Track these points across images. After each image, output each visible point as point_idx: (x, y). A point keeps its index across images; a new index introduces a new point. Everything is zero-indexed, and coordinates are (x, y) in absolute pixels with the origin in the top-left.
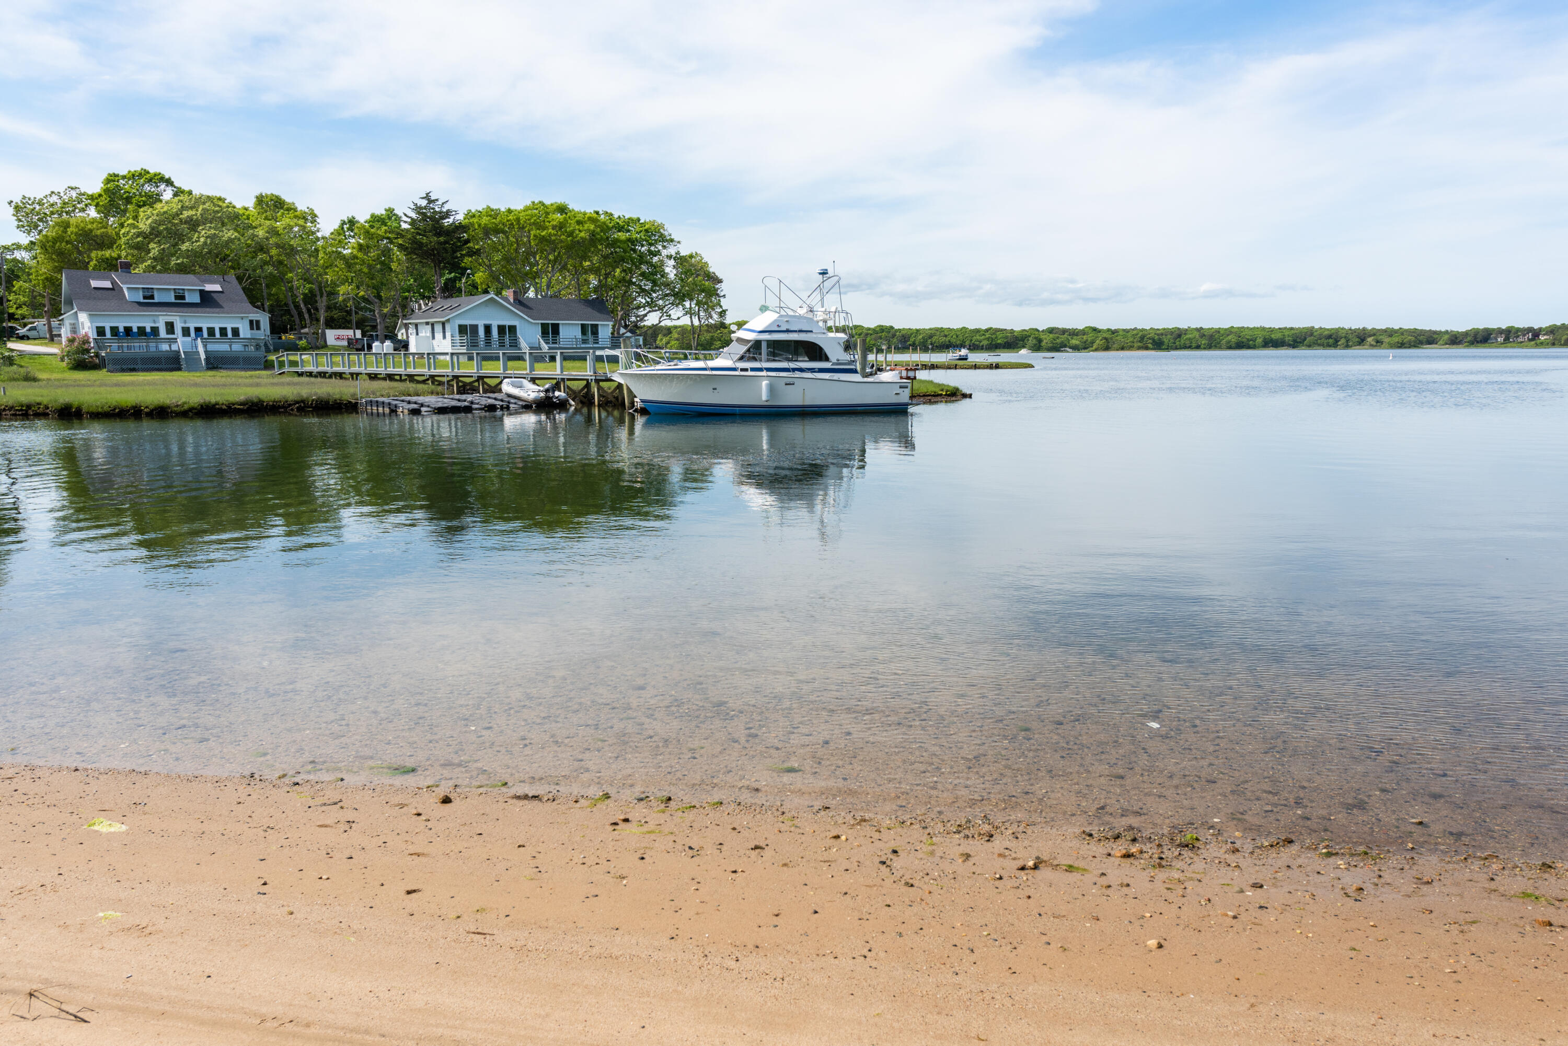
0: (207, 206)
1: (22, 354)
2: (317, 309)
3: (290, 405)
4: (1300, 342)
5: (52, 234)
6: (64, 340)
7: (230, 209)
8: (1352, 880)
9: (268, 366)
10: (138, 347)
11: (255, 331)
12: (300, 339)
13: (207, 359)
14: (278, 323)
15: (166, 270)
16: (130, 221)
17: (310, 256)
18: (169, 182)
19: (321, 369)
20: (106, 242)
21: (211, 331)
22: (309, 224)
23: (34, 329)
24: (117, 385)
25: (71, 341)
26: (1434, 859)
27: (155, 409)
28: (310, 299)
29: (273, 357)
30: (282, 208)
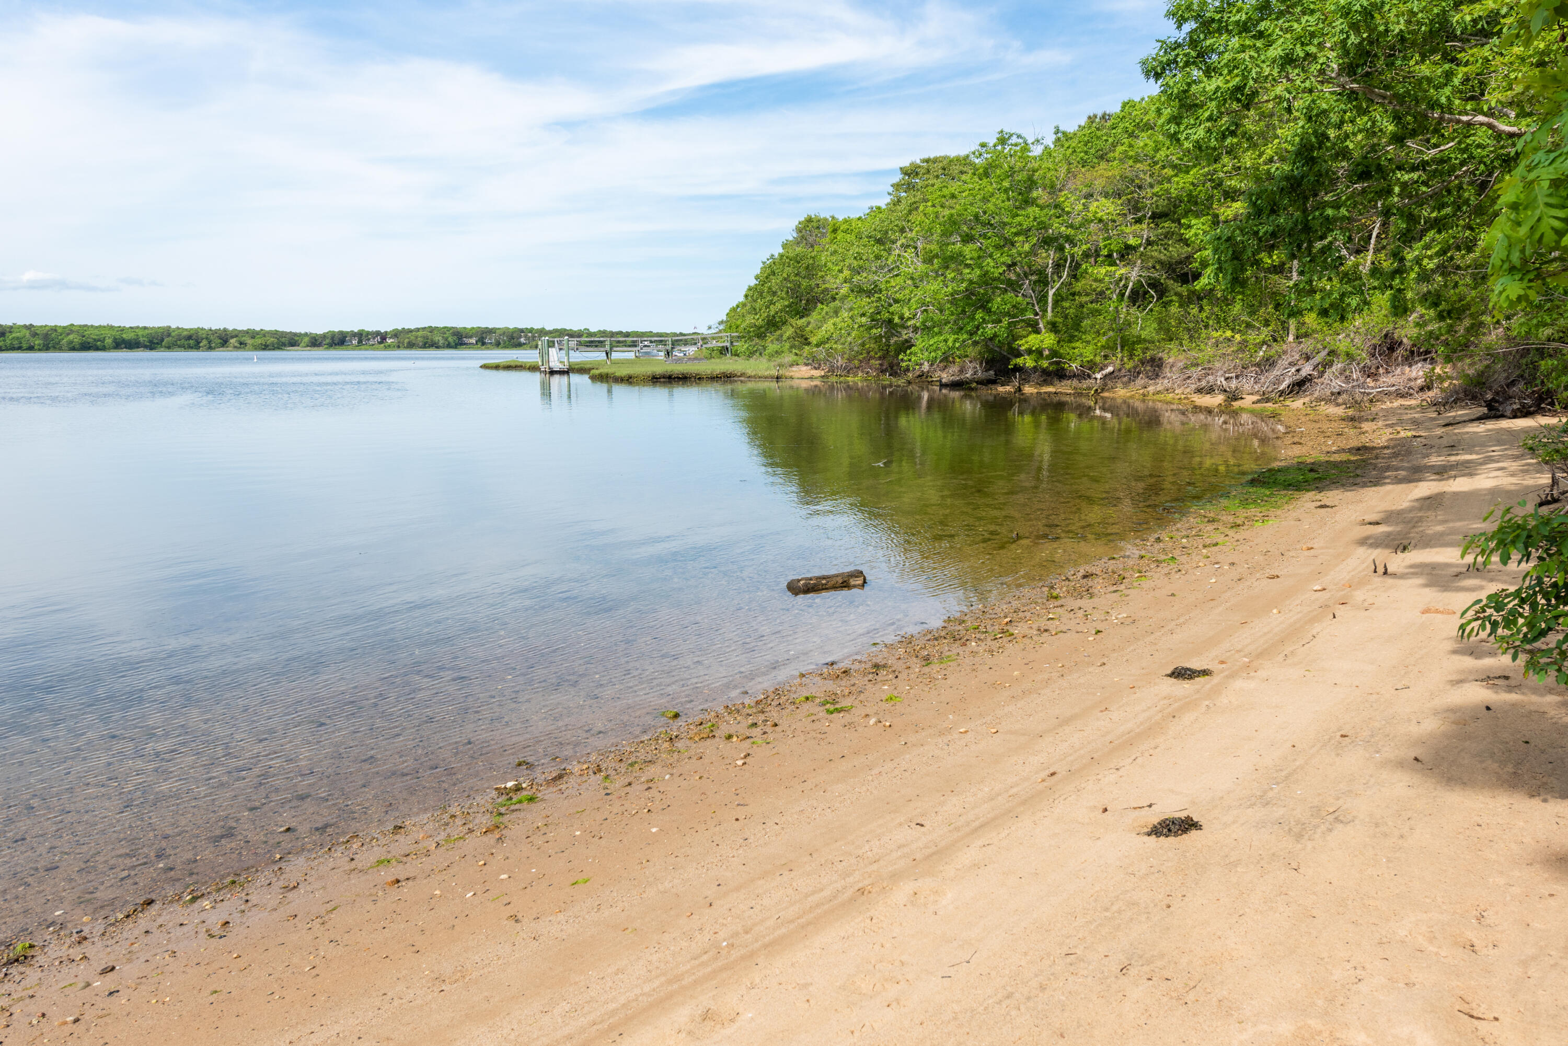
4: (157, 343)
8: (214, 919)
26: (301, 861)
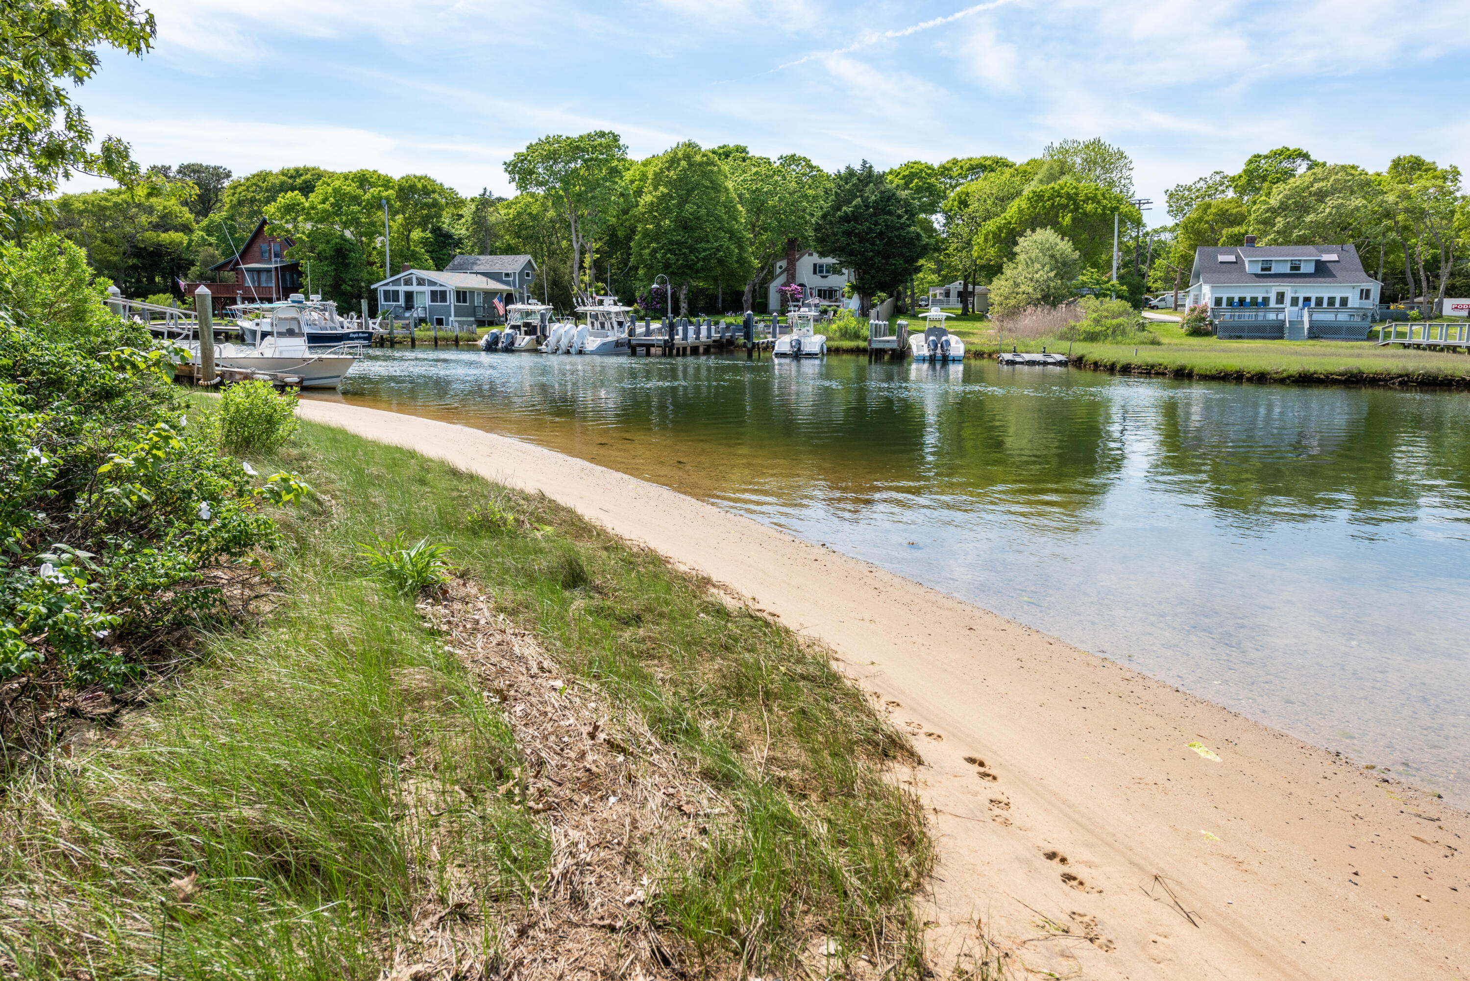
0: (1339, 176)
1: (1152, 322)
2: (1437, 276)
3: (1392, 378)
5: (1194, 216)
6: (1187, 309)
7: (1362, 177)
9: (1372, 336)
10: (1248, 316)
11: (1364, 301)
12: (1412, 308)
13: (1311, 329)
14: (1388, 293)
15: (1287, 243)
16: (1263, 198)
17: (1442, 219)
18: (1305, 156)
19: (1432, 341)
20: (1239, 219)
21: (1319, 302)
22: (1449, 183)
23: (1163, 300)
24: (1224, 351)
25: (1193, 310)
27: (1256, 375)
28: (1432, 266)
29: (1378, 328)
30: (1420, 169)
